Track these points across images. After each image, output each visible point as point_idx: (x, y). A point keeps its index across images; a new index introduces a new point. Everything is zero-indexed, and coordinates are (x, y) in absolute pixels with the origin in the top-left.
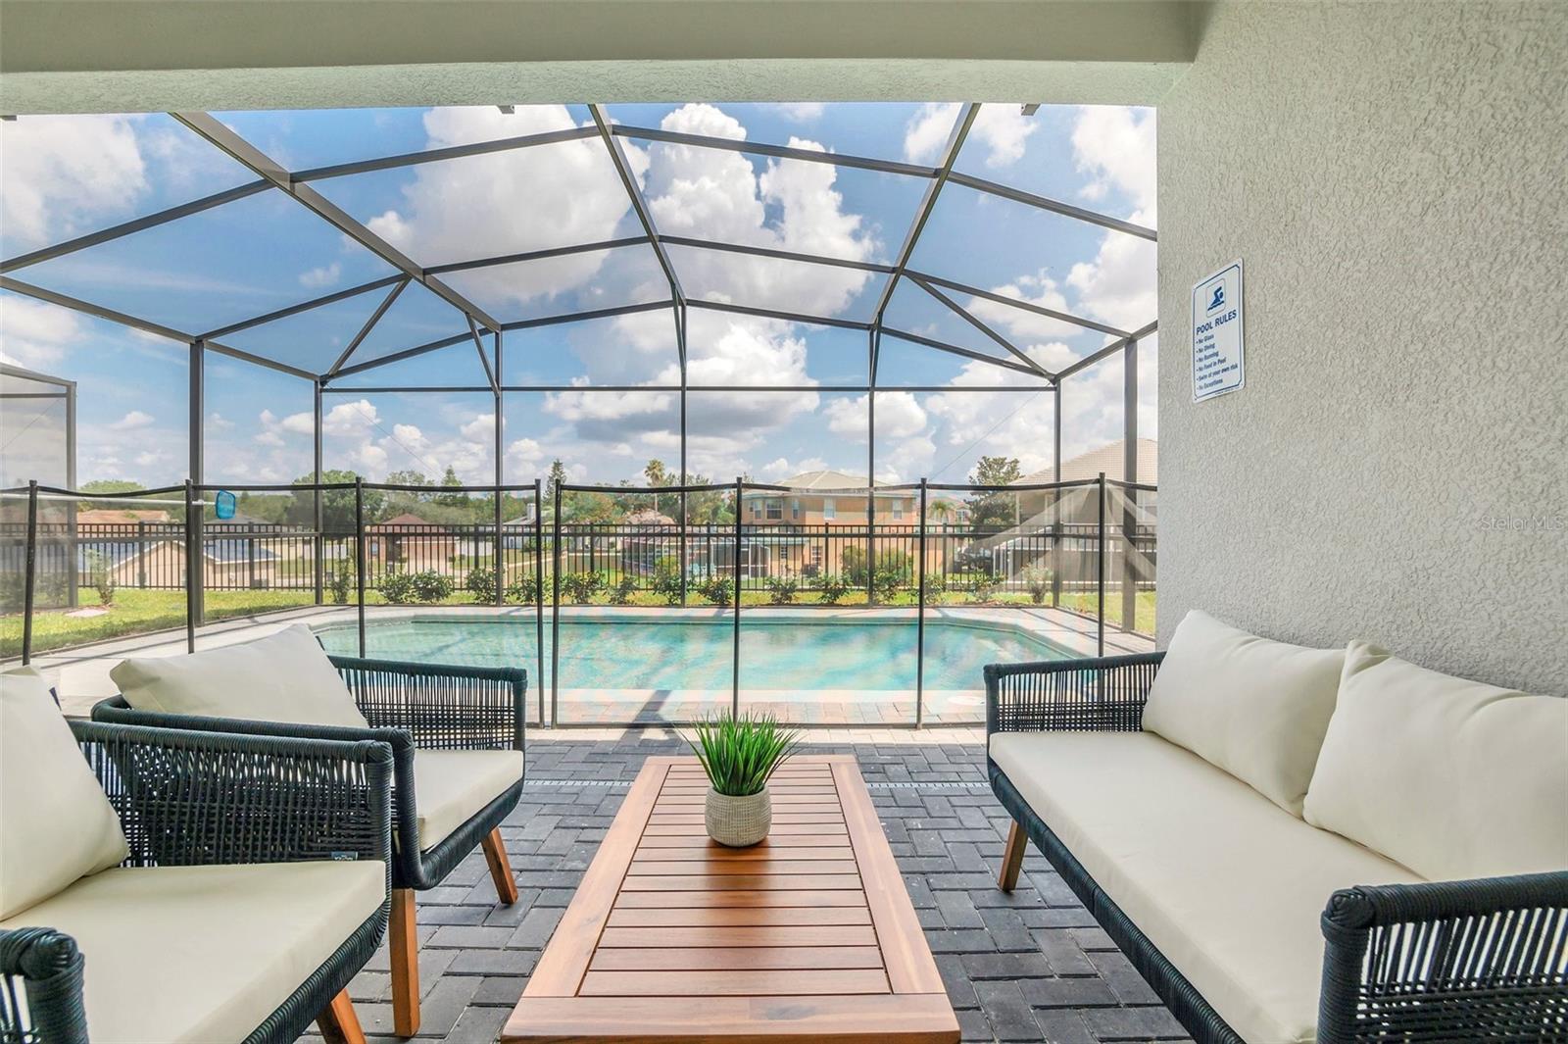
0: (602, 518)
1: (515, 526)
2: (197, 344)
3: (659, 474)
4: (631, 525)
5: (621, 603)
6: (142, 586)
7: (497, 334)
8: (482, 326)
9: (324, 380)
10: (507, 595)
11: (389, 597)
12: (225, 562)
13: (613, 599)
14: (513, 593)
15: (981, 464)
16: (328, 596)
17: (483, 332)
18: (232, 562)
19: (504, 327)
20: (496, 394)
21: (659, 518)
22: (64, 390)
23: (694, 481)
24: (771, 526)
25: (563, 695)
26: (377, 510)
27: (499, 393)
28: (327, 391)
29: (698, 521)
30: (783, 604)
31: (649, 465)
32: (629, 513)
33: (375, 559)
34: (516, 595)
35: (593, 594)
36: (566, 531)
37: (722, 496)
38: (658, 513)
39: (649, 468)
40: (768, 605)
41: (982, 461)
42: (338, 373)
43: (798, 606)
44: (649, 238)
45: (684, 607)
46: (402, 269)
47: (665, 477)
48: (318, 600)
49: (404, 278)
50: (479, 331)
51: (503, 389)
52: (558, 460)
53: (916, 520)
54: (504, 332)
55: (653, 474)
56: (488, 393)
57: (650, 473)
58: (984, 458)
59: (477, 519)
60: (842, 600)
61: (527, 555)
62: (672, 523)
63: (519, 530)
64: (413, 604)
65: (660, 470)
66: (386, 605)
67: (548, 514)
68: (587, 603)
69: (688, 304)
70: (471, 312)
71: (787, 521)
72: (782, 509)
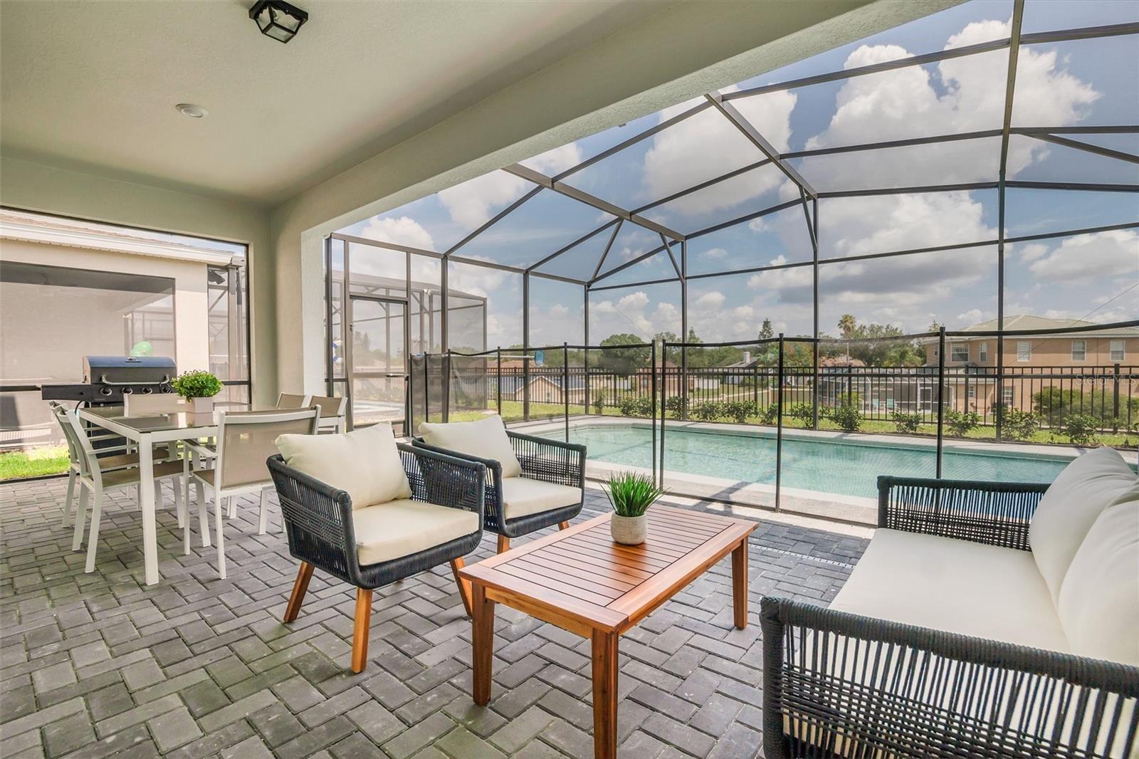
0: (801, 362)
1: (733, 368)
2: (526, 273)
3: (850, 325)
4: (826, 367)
5: (769, 424)
6: (515, 400)
7: (682, 243)
8: (672, 239)
9: (589, 284)
10: (691, 414)
11: (623, 411)
12: (574, 389)
13: (762, 421)
14: (695, 413)
16: (592, 409)
17: (671, 244)
18: (580, 389)
19: (687, 237)
20: (682, 282)
21: (851, 361)
22: (482, 302)
23: (884, 331)
24: (957, 368)
25: (666, 475)
26: (647, 358)
27: (684, 281)
28: (590, 290)
29: (886, 363)
30: (907, 433)
31: (841, 319)
32: (824, 358)
33: (645, 390)
34: (697, 415)
35: (749, 416)
36: (772, 372)
37: (912, 342)
38: (850, 358)
39: (841, 321)
40: (894, 433)
42: (596, 280)
43: (922, 435)
44: (770, 159)
45: (816, 430)
46: (617, 215)
47: (856, 328)
48: (587, 412)
49: (620, 220)
50: (669, 244)
51: (687, 278)
52: (767, 319)
54: (687, 241)
55: (845, 326)
56: (677, 282)
57: (843, 325)
59: (709, 363)
60: (970, 433)
61: (741, 389)
62: (863, 365)
63: (736, 371)
64: (636, 417)
65: (852, 323)
66: (622, 416)
67: (759, 359)
68: (744, 422)
69: (819, 197)
70: (662, 232)
71: (974, 363)
72: (968, 353)
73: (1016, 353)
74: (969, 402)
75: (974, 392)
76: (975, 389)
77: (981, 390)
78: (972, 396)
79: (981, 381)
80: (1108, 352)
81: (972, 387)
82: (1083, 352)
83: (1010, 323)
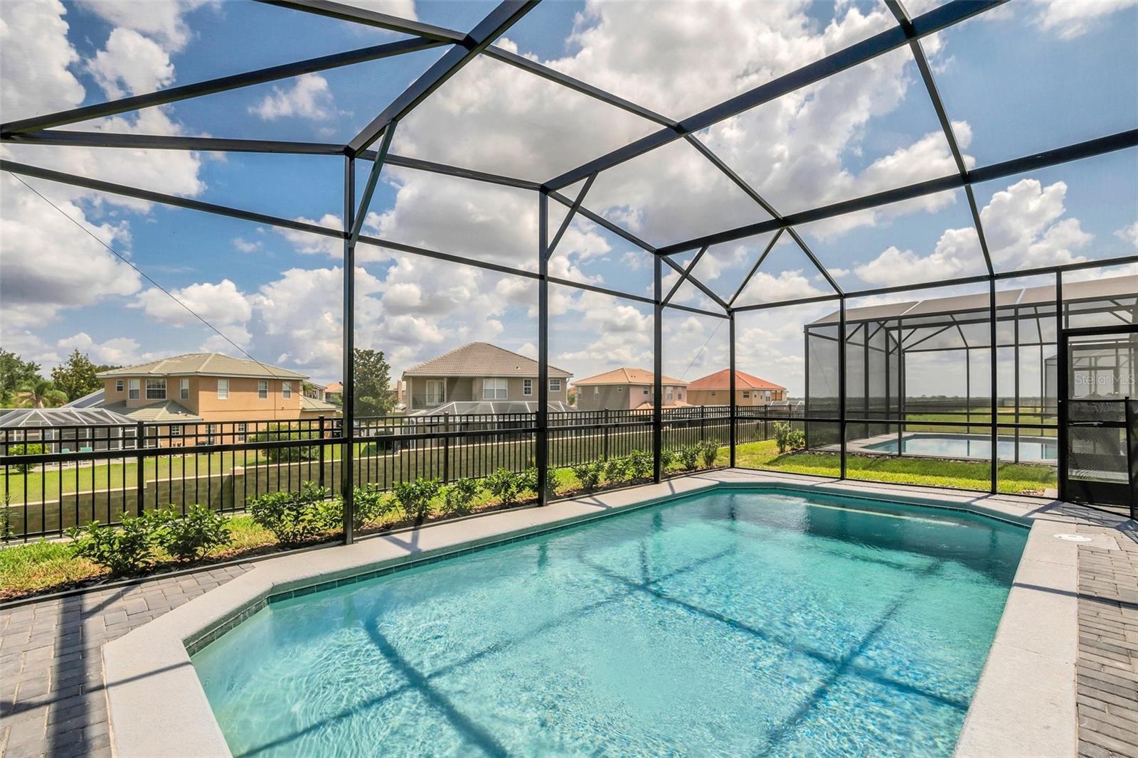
72: (166, 389)
73: (216, 391)
82: (266, 391)
83: (207, 361)
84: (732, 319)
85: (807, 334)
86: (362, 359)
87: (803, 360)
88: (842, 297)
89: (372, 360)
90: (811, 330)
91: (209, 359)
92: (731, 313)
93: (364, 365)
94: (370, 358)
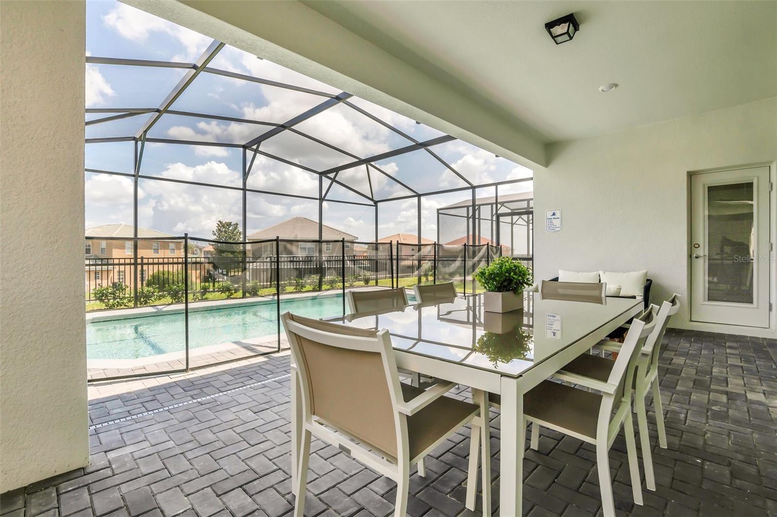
15: (218, 224)
41: (219, 223)
53: (183, 255)
58: (220, 221)
71: (96, 256)
72: (91, 248)
73: (125, 249)
74: (97, 283)
75: (100, 276)
76: (100, 273)
77: (105, 274)
78: (98, 279)
79: (105, 268)
80: (168, 249)
81: (98, 273)
82: (158, 249)
83: (118, 230)
84: (376, 206)
85: (438, 213)
86: (224, 227)
87: (436, 228)
88: (419, 196)
89: (231, 228)
90: (440, 212)
91: (119, 229)
92: (376, 203)
93: (225, 232)
94: (229, 227)
